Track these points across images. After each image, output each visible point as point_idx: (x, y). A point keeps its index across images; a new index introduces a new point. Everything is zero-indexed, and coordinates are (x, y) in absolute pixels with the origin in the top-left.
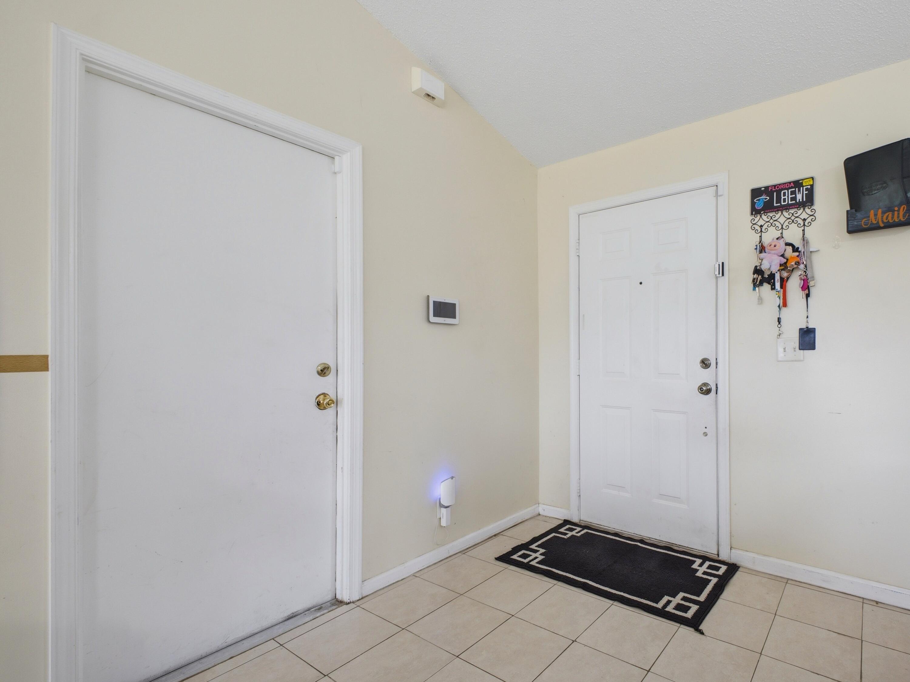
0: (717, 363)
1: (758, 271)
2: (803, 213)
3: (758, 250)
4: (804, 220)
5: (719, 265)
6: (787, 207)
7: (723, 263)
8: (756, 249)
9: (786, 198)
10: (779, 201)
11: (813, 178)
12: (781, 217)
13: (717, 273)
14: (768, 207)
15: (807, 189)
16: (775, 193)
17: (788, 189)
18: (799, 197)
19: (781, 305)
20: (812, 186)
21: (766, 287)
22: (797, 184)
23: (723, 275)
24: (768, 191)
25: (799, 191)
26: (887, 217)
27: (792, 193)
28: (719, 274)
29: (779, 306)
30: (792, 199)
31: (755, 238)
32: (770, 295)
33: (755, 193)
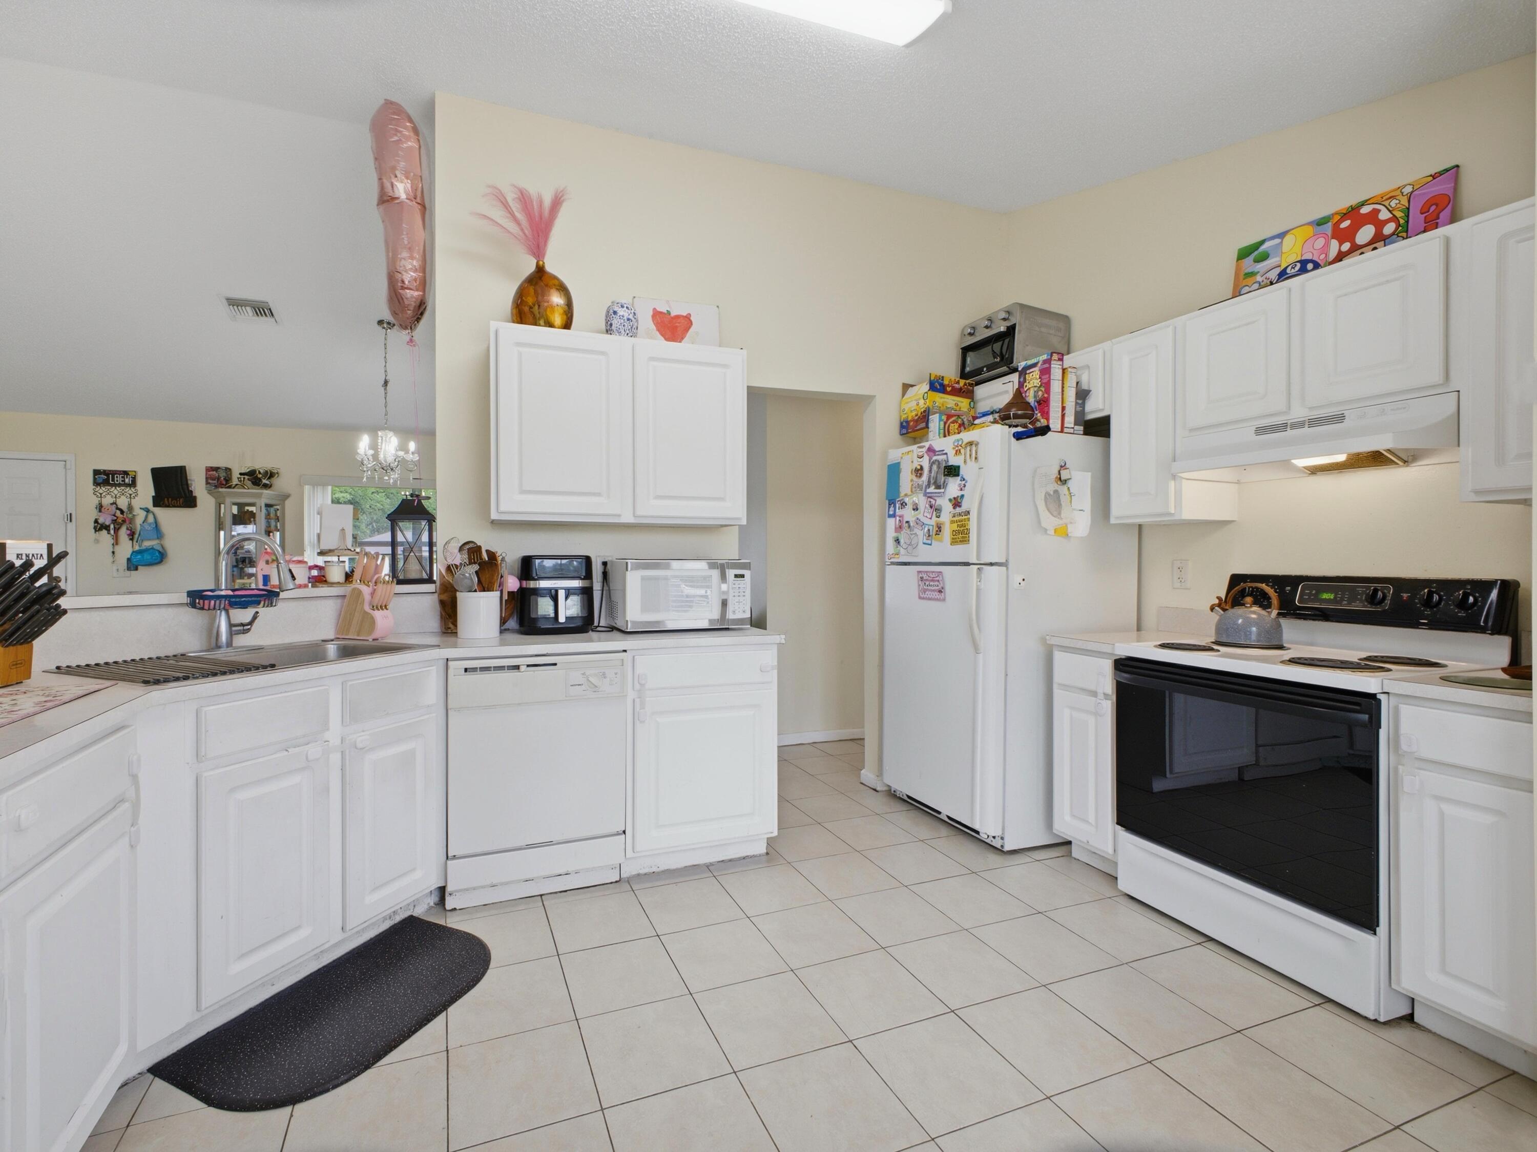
0: (66, 580)
1: (96, 521)
2: (129, 491)
3: (98, 509)
5: (67, 515)
6: (119, 485)
7: (71, 514)
8: (96, 508)
9: (118, 479)
10: (113, 480)
11: (135, 472)
12: (115, 491)
13: (66, 519)
14: (106, 483)
15: (132, 477)
16: (111, 476)
17: (120, 475)
18: (127, 480)
19: (115, 544)
20: (135, 476)
21: (104, 532)
22: (126, 473)
23: (71, 521)
24: (105, 473)
25: (127, 477)
26: (174, 502)
27: (122, 477)
28: (67, 520)
29: (113, 544)
30: (122, 481)
31: (96, 501)
32: (105, 537)
33: (96, 472)
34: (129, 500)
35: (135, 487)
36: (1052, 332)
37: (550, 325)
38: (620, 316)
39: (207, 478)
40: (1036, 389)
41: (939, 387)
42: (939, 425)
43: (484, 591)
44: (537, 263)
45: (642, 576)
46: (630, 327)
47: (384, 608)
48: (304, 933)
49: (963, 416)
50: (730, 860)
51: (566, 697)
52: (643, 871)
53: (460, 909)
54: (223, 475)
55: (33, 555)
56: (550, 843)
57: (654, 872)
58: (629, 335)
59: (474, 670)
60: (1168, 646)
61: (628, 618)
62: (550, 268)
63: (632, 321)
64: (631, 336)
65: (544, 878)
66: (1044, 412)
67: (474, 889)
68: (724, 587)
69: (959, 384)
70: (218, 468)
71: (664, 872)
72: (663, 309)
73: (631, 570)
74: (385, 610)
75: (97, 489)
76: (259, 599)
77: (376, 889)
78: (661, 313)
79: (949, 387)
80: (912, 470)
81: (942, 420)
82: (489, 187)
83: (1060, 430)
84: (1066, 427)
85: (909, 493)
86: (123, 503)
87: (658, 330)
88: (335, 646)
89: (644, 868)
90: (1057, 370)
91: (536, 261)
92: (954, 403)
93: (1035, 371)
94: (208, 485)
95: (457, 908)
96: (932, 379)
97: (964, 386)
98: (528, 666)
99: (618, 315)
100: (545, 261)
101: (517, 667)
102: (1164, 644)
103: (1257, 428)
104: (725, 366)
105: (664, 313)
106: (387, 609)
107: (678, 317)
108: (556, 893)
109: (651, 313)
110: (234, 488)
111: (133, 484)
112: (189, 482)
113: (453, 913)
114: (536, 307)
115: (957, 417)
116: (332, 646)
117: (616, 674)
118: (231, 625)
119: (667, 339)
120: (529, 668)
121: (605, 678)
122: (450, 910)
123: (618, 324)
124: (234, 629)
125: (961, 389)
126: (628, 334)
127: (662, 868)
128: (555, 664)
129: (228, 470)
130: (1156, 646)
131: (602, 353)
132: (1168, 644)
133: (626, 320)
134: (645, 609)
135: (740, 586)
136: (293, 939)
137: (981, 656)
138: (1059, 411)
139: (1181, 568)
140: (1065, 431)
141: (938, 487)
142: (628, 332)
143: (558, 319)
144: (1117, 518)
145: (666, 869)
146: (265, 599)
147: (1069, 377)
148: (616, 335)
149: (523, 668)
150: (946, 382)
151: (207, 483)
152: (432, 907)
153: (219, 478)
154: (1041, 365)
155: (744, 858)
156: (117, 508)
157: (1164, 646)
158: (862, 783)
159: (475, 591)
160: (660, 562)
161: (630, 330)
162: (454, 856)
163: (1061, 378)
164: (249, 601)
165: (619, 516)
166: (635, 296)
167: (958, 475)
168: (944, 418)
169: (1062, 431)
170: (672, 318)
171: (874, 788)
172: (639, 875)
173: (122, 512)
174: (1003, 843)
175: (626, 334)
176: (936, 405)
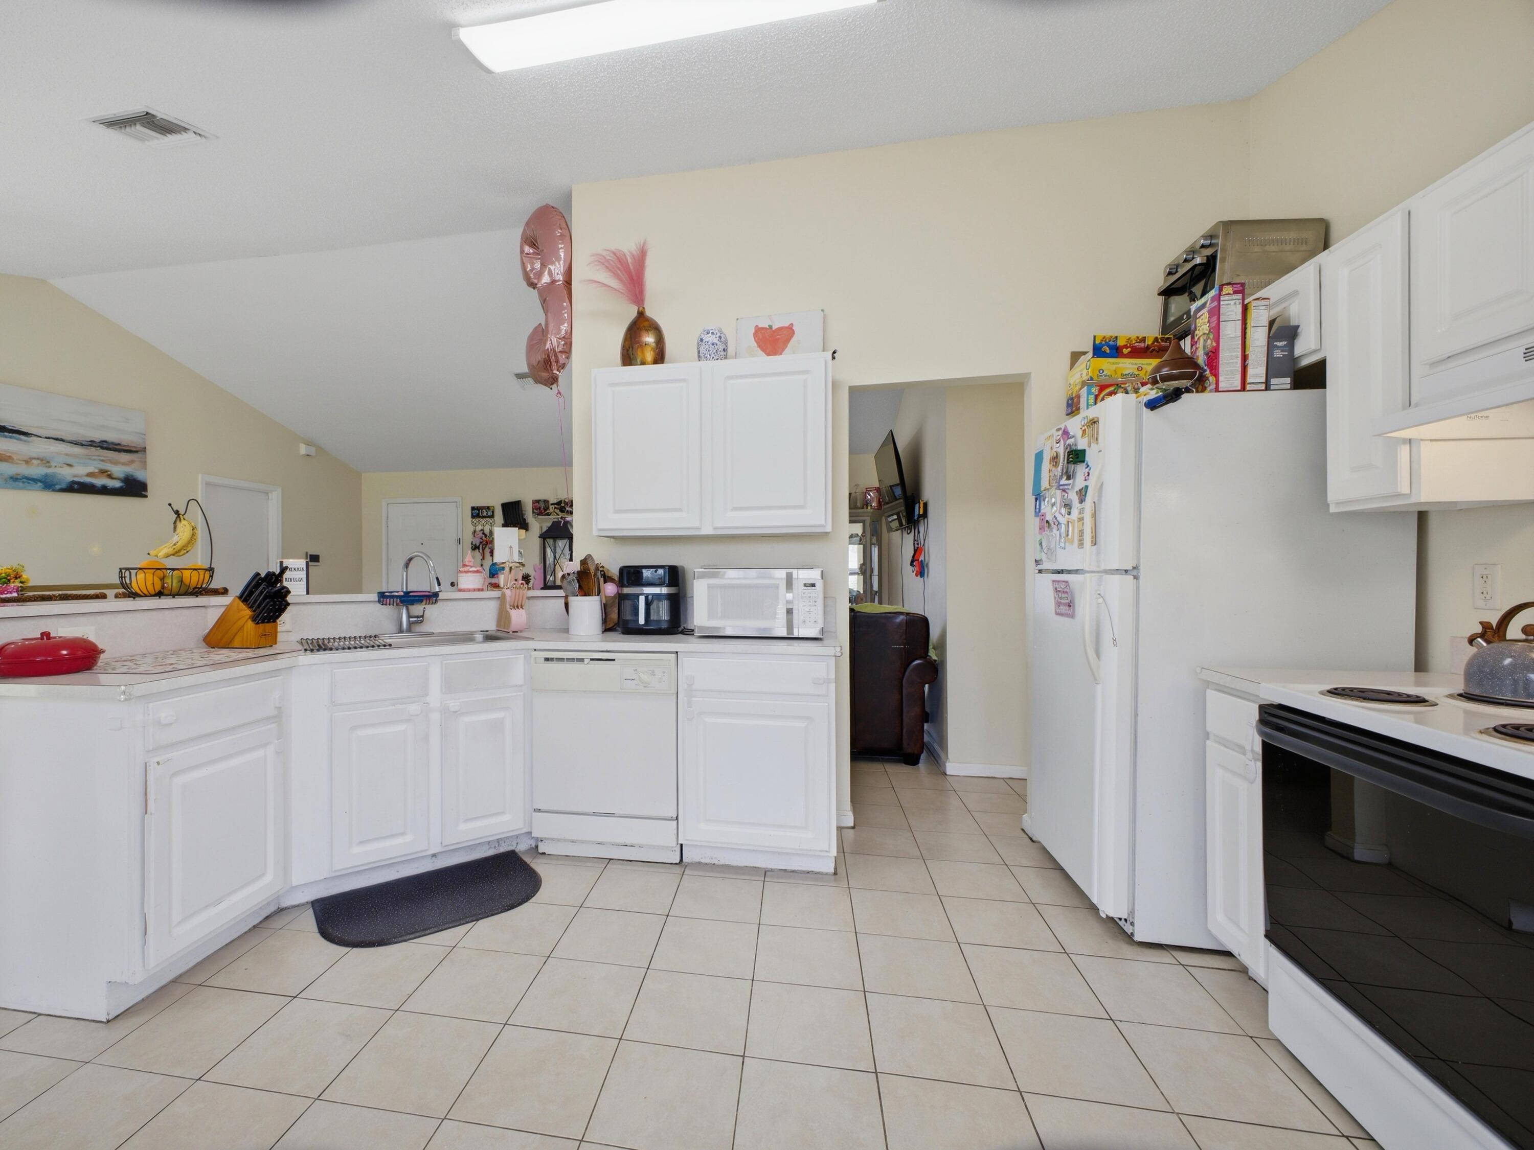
1: (473, 544)
2: (489, 520)
4: (491, 523)
6: (484, 516)
7: (460, 539)
8: (473, 534)
10: (482, 513)
11: (493, 506)
12: (483, 521)
14: (478, 516)
15: (492, 511)
16: (480, 510)
17: (485, 509)
18: (489, 513)
20: (494, 509)
21: (476, 551)
22: (488, 508)
23: (460, 544)
24: (478, 509)
25: (489, 511)
27: (486, 511)
30: (487, 514)
31: (472, 528)
32: (477, 554)
33: (473, 509)
34: (490, 527)
35: (493, 518)
36: (1287, 248)
37: (643, 363)
38: (705, 342)
39: (533, 509)
40: (1205, 337)
41: (1108, 351)
42: (1088, 400)
43: (585, 595)
44: (638, 309)
45: (708, 584)
46: (715, 351)
47: (516, 608)
48: (408, 838)
49: (1126, 384)
50: (793, 871)
51: (621, 689)
52: (703, 861)
53: (548, 855)
54: (542, 505)
55: (298, 568)
56: (612, 815)
57: (714, 864)
58: (715, 358)
59: (552, 660)
60: (1336, 691)
61: (695, 624)
62: (649, 313)
63: (717, 345)
64: (717, 359)
65: (613, 845)
66: (1212, 366)
67: (558, 841)
68: (789, 596)
69: (1145, 342)
70: (540, 500)
71: (723, 866)
72: (764, 324)
73: (697, 578)
74: (521, 609)
75: (473, 520)
76: (421, 598)
77: (468, 820)
78: (763, 329)
79: (1127, 348)
80: (1051, 458)
81: (1092, 394)
82: (593, 256)
83: (1239, 388)
84: (1249, 383)
85: (1048, 487)
86: (487, 529)
87: (759, 346)
88: (482, 636)
89: (705, 857)
90: (1232, 307)
91: (637, 308)
92: (1136, 367)
93: (1204, 313)
94: (534, 514)
95: (547, 853)
96: (1097, 342)
97: (1153, 343)
98: (592, 660)
99: (704, 342)
100: (645, 306)
101: (582, 660)
102: (1336, 689)
103: (1526, 349)
104: (807, 372)
105: (766, 328)
106: (523, 609)
107: (780, 329)
108: (623, 860)
109: (753, 331)
110: (549, 515)
111: (492, 516)
112: (524, 512)
113: (543, 856)
114: (631, 349)
115: (1116, 386)
116: (480, 635)
117: (664, 673)
118: (409, 616)
119: (768, 354)
120: (591, 661)
121: (654, 675)
122: (540, 854)
123: (704, 350)
124: (411, 619)
125: (1148, 347)
126: (713, 358)
127: (722, 862)
128: (614, 660)
129: (546, 502)
130: (1322, 693)
131: (684, 380)
132: (1344, 689)
133: (711, 345)
134: (711, 615)
135: (811, 595)
136: (399, 840)
137: (1099, 686)
138: (1237, 362)
139: (1485, 577)
140: (1248, 389)
141: (1069, 478)
142: (713, 355)
143: (649, 356)
144: (1338, 504)
145: (727, 864)
146: (426, 599)
147: (1253, 312)
148: (704, 360)
149: (586, 661)
150: (1121, 343)
151: (533, 512)
152: (533, 848)
153: (540, 508)
154: (1210, 304)
155: (808, 873)
156: (483, 533)
157: (1336, 692)
158: (1023, 830)
159: (577, 596)
160: (717, 571)
161: (716, 354)
162: (540, 810)
163: (1240, 317)
164: (414, 600)
165: (699, 529)
166: (738, 317)
167: (1083, 461)
168: (1095, 390)
169: (1243, 388)
170: (774, 332)
171: (1031, 836)
172: (700, 863)
173: (486, 536)
174: (1134, 930)
175: (712, 358)
176: (1104, 373)
